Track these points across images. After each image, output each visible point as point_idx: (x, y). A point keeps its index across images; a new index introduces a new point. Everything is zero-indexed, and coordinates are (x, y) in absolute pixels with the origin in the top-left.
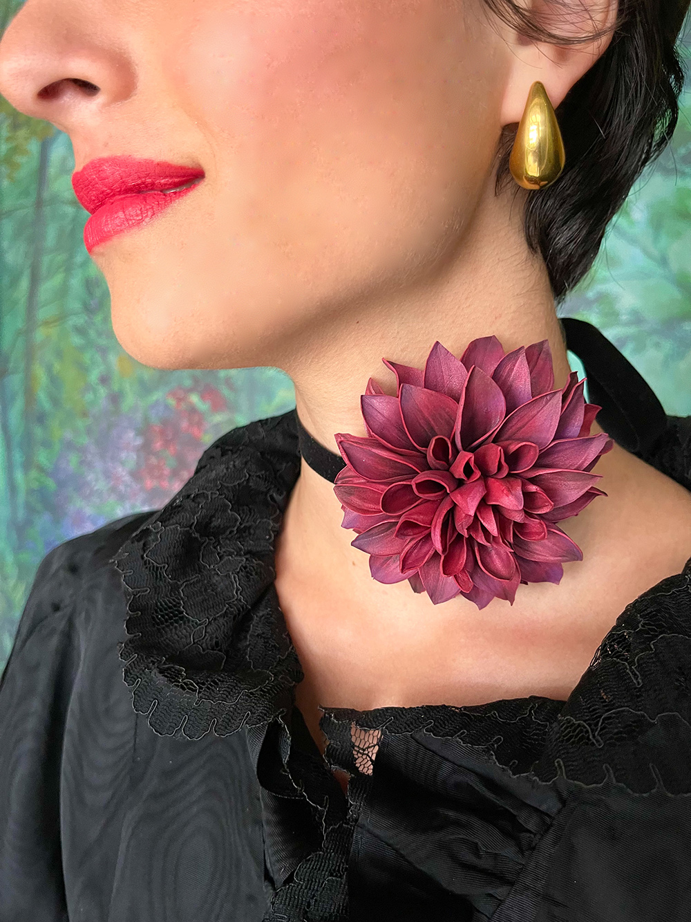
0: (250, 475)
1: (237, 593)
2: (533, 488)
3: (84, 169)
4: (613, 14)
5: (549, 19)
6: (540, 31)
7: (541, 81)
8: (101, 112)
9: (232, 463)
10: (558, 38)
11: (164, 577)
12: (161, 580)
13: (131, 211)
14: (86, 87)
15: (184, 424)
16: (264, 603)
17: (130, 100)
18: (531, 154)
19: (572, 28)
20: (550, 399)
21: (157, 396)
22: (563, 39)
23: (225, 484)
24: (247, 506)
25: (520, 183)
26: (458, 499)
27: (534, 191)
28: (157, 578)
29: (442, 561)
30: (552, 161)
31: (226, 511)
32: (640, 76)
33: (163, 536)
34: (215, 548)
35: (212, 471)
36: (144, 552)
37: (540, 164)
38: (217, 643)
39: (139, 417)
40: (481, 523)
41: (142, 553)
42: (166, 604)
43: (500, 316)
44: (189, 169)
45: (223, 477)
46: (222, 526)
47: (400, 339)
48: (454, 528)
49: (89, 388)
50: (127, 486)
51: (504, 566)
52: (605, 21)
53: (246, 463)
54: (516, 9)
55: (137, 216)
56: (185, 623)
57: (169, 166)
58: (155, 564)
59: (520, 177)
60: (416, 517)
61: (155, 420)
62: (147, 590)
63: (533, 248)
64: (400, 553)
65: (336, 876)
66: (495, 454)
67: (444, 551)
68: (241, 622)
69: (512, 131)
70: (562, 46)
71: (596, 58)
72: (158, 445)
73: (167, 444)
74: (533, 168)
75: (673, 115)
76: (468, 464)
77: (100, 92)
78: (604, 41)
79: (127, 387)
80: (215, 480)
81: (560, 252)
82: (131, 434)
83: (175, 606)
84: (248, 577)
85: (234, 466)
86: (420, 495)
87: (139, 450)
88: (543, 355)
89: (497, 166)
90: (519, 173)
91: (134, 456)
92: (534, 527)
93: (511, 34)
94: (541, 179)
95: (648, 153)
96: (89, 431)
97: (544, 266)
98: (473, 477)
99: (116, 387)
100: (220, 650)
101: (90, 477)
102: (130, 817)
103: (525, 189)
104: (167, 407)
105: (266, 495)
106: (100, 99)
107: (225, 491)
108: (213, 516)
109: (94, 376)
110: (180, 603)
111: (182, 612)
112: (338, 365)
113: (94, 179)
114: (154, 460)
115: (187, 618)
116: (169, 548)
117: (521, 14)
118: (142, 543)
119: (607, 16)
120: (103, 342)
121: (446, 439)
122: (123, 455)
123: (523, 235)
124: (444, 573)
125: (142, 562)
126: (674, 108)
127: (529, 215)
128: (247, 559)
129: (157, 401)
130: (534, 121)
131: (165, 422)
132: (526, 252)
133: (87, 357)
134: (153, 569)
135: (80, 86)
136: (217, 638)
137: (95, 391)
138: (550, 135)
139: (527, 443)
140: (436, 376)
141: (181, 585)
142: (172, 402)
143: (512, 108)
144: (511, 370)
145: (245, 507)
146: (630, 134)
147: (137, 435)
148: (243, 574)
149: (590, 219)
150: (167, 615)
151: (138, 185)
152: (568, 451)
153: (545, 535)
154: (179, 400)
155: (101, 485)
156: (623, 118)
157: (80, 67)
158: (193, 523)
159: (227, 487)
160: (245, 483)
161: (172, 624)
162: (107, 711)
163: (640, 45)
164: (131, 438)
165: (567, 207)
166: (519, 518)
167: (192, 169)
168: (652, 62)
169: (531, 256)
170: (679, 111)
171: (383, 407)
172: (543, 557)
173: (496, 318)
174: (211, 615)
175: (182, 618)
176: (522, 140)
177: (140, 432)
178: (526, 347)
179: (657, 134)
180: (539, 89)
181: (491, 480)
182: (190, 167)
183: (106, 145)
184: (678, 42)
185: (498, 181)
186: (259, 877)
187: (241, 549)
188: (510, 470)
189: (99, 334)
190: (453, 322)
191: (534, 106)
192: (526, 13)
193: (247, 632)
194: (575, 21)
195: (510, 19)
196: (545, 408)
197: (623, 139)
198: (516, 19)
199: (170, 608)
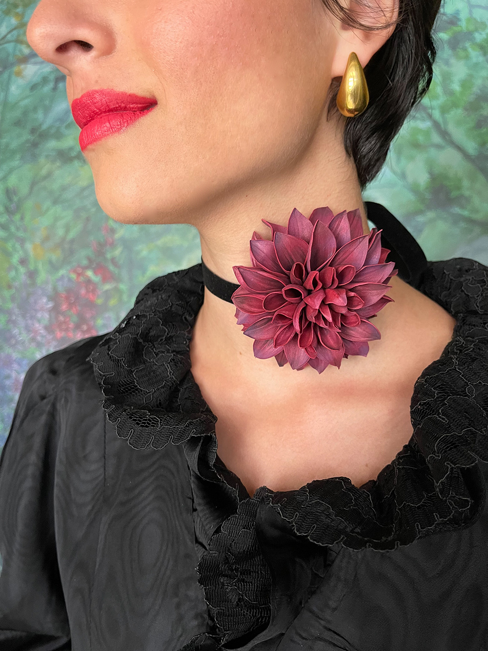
0: (172, 304)
1: (170, 374)
2: (352, 294)
3: (82, 97)
4: (396, 14)
5: (360, 15)
6: (354, 21)
7: (355, 52)
8: (94, 62)
9: (160, 296)
10: (365, 27)
11: (123, 365)
12: (121, 367)
13: (114, 122)
14: (85, 46)
15: (83, 291)
16: (186, 381)
17: (111, 55)
18: (349, 95)
19: (373, 20)
20: (362, 240)
21: (62, 272)
22: (368, 27)
23: (157, 309)
24: (171, 322)
25: (342, 112)
26: (309, 301)
27: (350, 118)
28: (118, 366)
29: (299, 339)
30: (362, 99)
31: (159, 325)
32: (411, 51)
33: (120, 341)
34: (152, 349)
35: (148, 301)
36: (109, 351)
37: (354, 102)
38: (160, 403)
39: (50, 288)
40: (322, 315)
41: (107, 352)
42: (125, 382)
43: (330, 195)
44: (148, 99)
45: (156, 305)
46: (156, 335)
47: (272, 208)
48: (306, 319)
49: (11, 267)
50: (43, 336)
51: (335, 343)
52: (391, 17)
53: (169, 297)
54: (342, 8)
55: (118, 125)
56: (139, 392)
57: (136, 97)
58: (117, 358)
59: (343, 109)
60: (284, 312)
61: (61, 289)
62: (112, 374)
63: (349, 154)
64: (273, 338)
65: (247, 529)
66: (330, 273)
67: (301, 332)
68: (174, 391)
69: (338, 81)
70: (367, 31)
71: (387, 38)
72: (64, 307)
73: (71, 305)
74: (350, 104)
75: (430, 75)
76: (315, 279)
77: (93, 49)
78: (391, 29)
79: (40, 266)
80: (151, 306)
81: (364, 157)
82: (45, 300)
83: (131, 383)
84: (176, 365)
85: (162, 298)
86: (287, 299)
87: (50, 311)
88: (356, 218)
89: (328, 103)
90: (343, 107)
91: (47, 315)
92: (352, 319)
93: (338, 23)
94: (355, 110)
95: (415, 98)
96: (13, 299)
97: (354, 165)
98: (317, 288)
99: (32, 267)
100: (163, 408)
101: (15, 331)
102: (105, 519)
103: (344, 116)
104: (70, 280)
105: (182, 317)
106: (93, 53)
107: (158, 313)
108: (151, 328)
109: (15, 260)
110: (134, 381)
111: (137, 386)
112: (234, 223)
113: (89, 103)
114: (62, 318)
115: (140, 389)
116: (125, 348)
117: (345, 12)
118: (107, 346)
119: (393, 14)
120: (21, 234)
121: (302, 264)
122: (39, 315)
123: (343, 145)
124: (300, 346)
125: (109, 358)
126: (430, 71)
127: (346, 133)
128: (174, 355)
129: (63, 276)
130: (352, 75)
131: (69, 291)
132: (345, 157)
133: (9, 246)
134: (116, 361)
135: (81, 45)
136: (160, 400)
137: (17, 270)
138: (361, 85)
139: (349, 266)
140: (294, 229)
141: (134, 371)
142: (73, 276)
143: (338, 68)
144: (339, 225)
145: (170, 324)
146: (406, 86)
147: (49, 301)
148: (172, 363)
149: (382, 137)
150: (127, 388)
151: (117, 107)
152: (372, 274)
153: (359, 323)
154: (79, 275)
155: (24, 337)
156: (401, 77)
157: (84, 34)
158: (138, 333)
159: (159, 311)
160: (169, 308)
161: (131, 393)
162: (85, 457)
163: (411, 32)
164: (45, 303)
165: (368, 129)
166: (344, 311)
167: (150, 99)
168: (418, 43)
169: (348, 158)
170: (433, 74)
171: (264, 248)
172: (357, 339)
173: (328, 196)
174: (155, 387)
175: (137, 390)
176: (344, 86)
177: (50, 298)
178: (347, 212)
179: (420, 87)
180: (354, 56)
181: (327, 290)
182: (148, 97)
183: (97, 82)
184: (432, 31)
185: (329, 111)
186: (192, 542)
187: (169, 350)
188: (339, 284)
189: (18, 229)
190: (303, 198)
191: (351, 67)
192: (347, 11)
193: (177, 398)
194: (375, 17)
195: (338, 14)
196: (359, 246)
197: (401, 89)
198: (341, 14)
199: (128, 384)
